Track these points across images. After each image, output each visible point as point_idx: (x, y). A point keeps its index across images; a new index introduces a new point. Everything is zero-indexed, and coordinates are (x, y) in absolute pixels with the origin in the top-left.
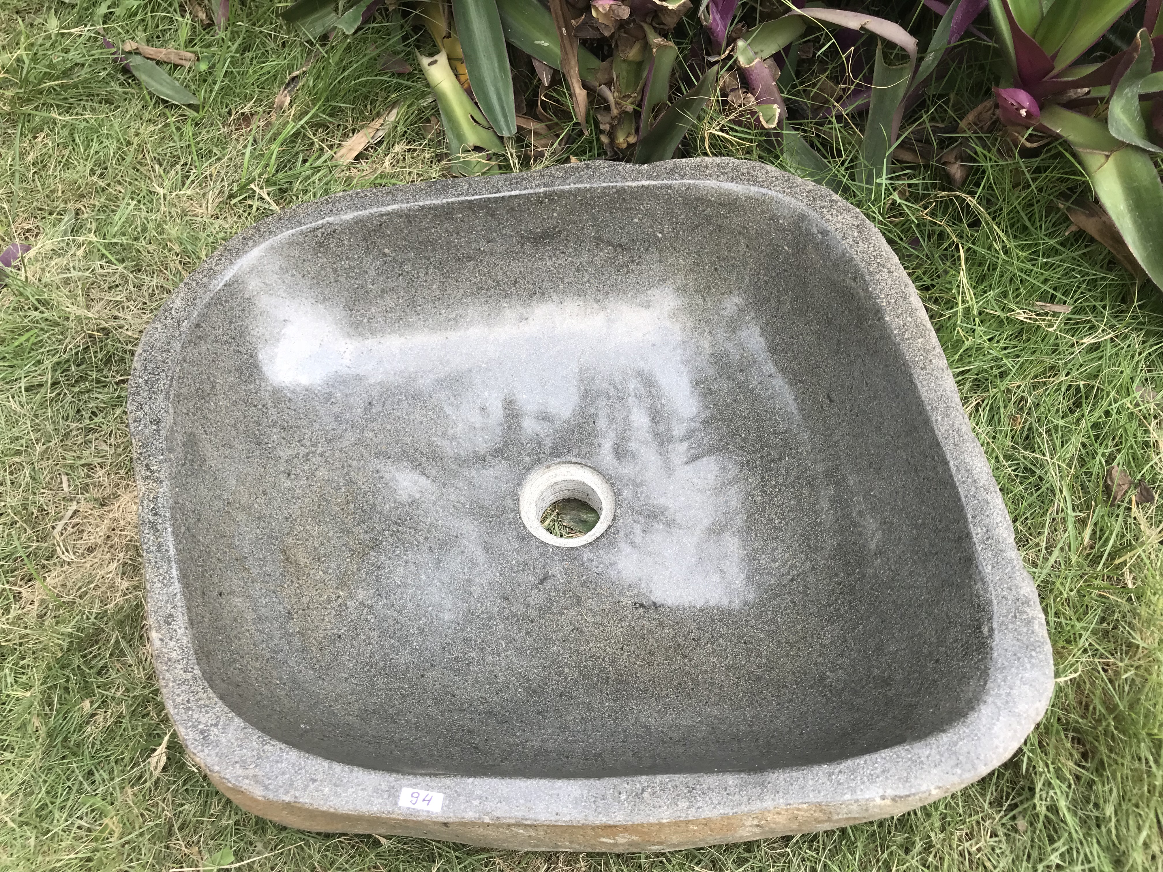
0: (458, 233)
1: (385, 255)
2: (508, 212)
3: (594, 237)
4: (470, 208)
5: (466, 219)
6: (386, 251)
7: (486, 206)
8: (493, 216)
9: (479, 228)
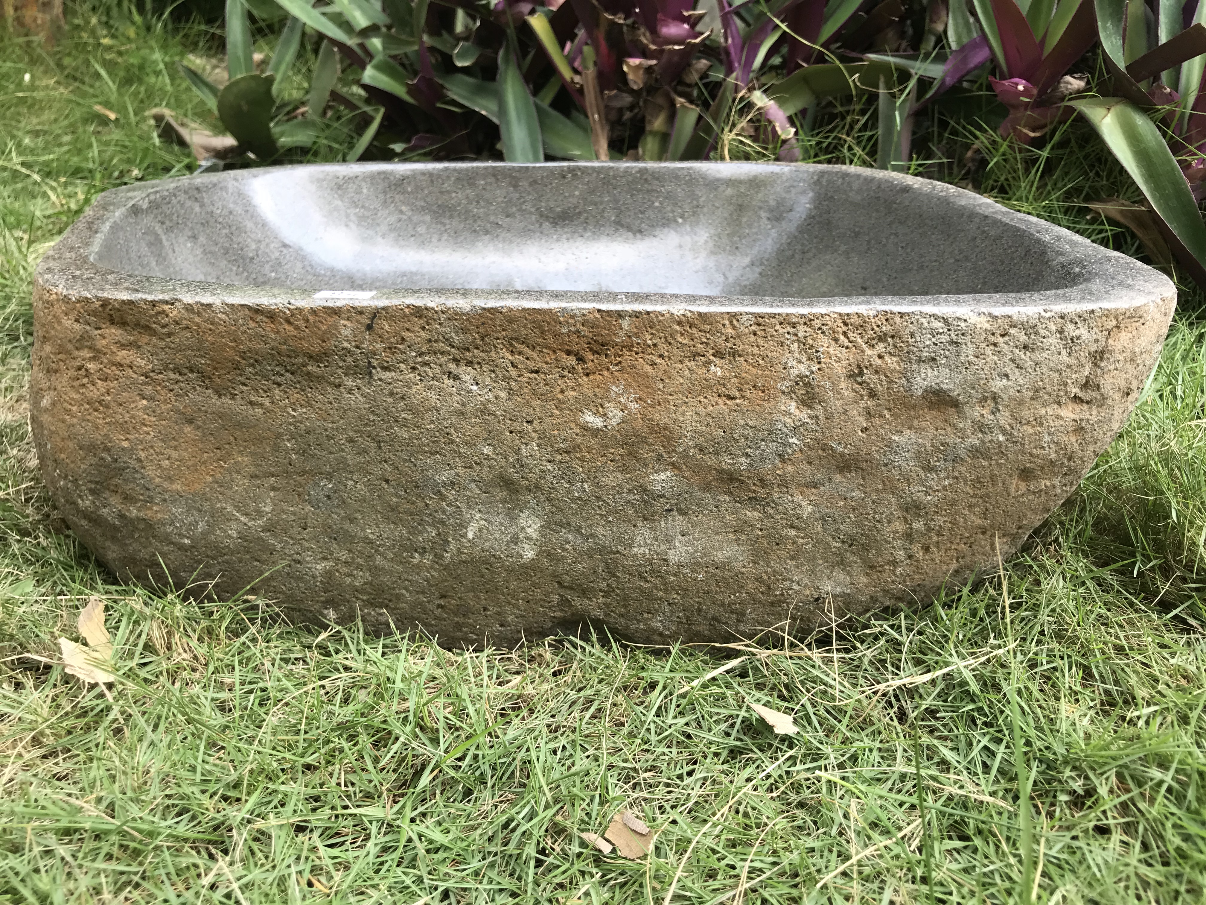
0: (478, 202)
1: (401, 212)
2: (531, 184)
3: (615, 222)
4: (494, 175)
5: (488, 188)
6: (404, 208)
7: (510, 176)
8: (515, 186)
9: (500, 200)
